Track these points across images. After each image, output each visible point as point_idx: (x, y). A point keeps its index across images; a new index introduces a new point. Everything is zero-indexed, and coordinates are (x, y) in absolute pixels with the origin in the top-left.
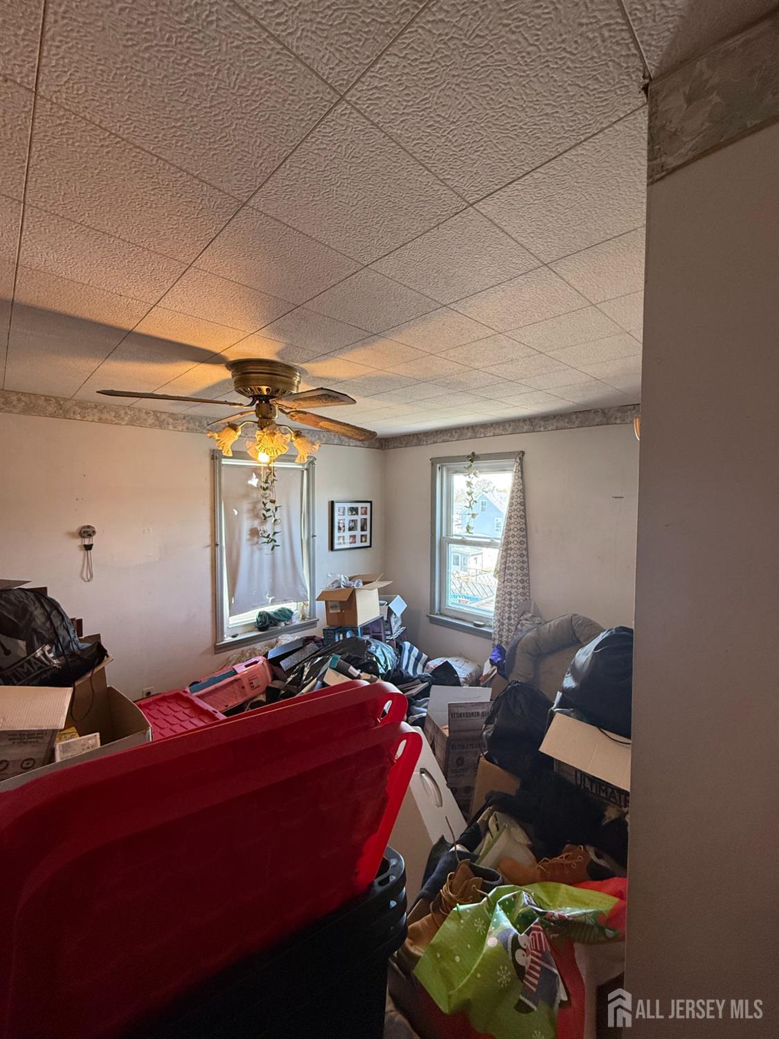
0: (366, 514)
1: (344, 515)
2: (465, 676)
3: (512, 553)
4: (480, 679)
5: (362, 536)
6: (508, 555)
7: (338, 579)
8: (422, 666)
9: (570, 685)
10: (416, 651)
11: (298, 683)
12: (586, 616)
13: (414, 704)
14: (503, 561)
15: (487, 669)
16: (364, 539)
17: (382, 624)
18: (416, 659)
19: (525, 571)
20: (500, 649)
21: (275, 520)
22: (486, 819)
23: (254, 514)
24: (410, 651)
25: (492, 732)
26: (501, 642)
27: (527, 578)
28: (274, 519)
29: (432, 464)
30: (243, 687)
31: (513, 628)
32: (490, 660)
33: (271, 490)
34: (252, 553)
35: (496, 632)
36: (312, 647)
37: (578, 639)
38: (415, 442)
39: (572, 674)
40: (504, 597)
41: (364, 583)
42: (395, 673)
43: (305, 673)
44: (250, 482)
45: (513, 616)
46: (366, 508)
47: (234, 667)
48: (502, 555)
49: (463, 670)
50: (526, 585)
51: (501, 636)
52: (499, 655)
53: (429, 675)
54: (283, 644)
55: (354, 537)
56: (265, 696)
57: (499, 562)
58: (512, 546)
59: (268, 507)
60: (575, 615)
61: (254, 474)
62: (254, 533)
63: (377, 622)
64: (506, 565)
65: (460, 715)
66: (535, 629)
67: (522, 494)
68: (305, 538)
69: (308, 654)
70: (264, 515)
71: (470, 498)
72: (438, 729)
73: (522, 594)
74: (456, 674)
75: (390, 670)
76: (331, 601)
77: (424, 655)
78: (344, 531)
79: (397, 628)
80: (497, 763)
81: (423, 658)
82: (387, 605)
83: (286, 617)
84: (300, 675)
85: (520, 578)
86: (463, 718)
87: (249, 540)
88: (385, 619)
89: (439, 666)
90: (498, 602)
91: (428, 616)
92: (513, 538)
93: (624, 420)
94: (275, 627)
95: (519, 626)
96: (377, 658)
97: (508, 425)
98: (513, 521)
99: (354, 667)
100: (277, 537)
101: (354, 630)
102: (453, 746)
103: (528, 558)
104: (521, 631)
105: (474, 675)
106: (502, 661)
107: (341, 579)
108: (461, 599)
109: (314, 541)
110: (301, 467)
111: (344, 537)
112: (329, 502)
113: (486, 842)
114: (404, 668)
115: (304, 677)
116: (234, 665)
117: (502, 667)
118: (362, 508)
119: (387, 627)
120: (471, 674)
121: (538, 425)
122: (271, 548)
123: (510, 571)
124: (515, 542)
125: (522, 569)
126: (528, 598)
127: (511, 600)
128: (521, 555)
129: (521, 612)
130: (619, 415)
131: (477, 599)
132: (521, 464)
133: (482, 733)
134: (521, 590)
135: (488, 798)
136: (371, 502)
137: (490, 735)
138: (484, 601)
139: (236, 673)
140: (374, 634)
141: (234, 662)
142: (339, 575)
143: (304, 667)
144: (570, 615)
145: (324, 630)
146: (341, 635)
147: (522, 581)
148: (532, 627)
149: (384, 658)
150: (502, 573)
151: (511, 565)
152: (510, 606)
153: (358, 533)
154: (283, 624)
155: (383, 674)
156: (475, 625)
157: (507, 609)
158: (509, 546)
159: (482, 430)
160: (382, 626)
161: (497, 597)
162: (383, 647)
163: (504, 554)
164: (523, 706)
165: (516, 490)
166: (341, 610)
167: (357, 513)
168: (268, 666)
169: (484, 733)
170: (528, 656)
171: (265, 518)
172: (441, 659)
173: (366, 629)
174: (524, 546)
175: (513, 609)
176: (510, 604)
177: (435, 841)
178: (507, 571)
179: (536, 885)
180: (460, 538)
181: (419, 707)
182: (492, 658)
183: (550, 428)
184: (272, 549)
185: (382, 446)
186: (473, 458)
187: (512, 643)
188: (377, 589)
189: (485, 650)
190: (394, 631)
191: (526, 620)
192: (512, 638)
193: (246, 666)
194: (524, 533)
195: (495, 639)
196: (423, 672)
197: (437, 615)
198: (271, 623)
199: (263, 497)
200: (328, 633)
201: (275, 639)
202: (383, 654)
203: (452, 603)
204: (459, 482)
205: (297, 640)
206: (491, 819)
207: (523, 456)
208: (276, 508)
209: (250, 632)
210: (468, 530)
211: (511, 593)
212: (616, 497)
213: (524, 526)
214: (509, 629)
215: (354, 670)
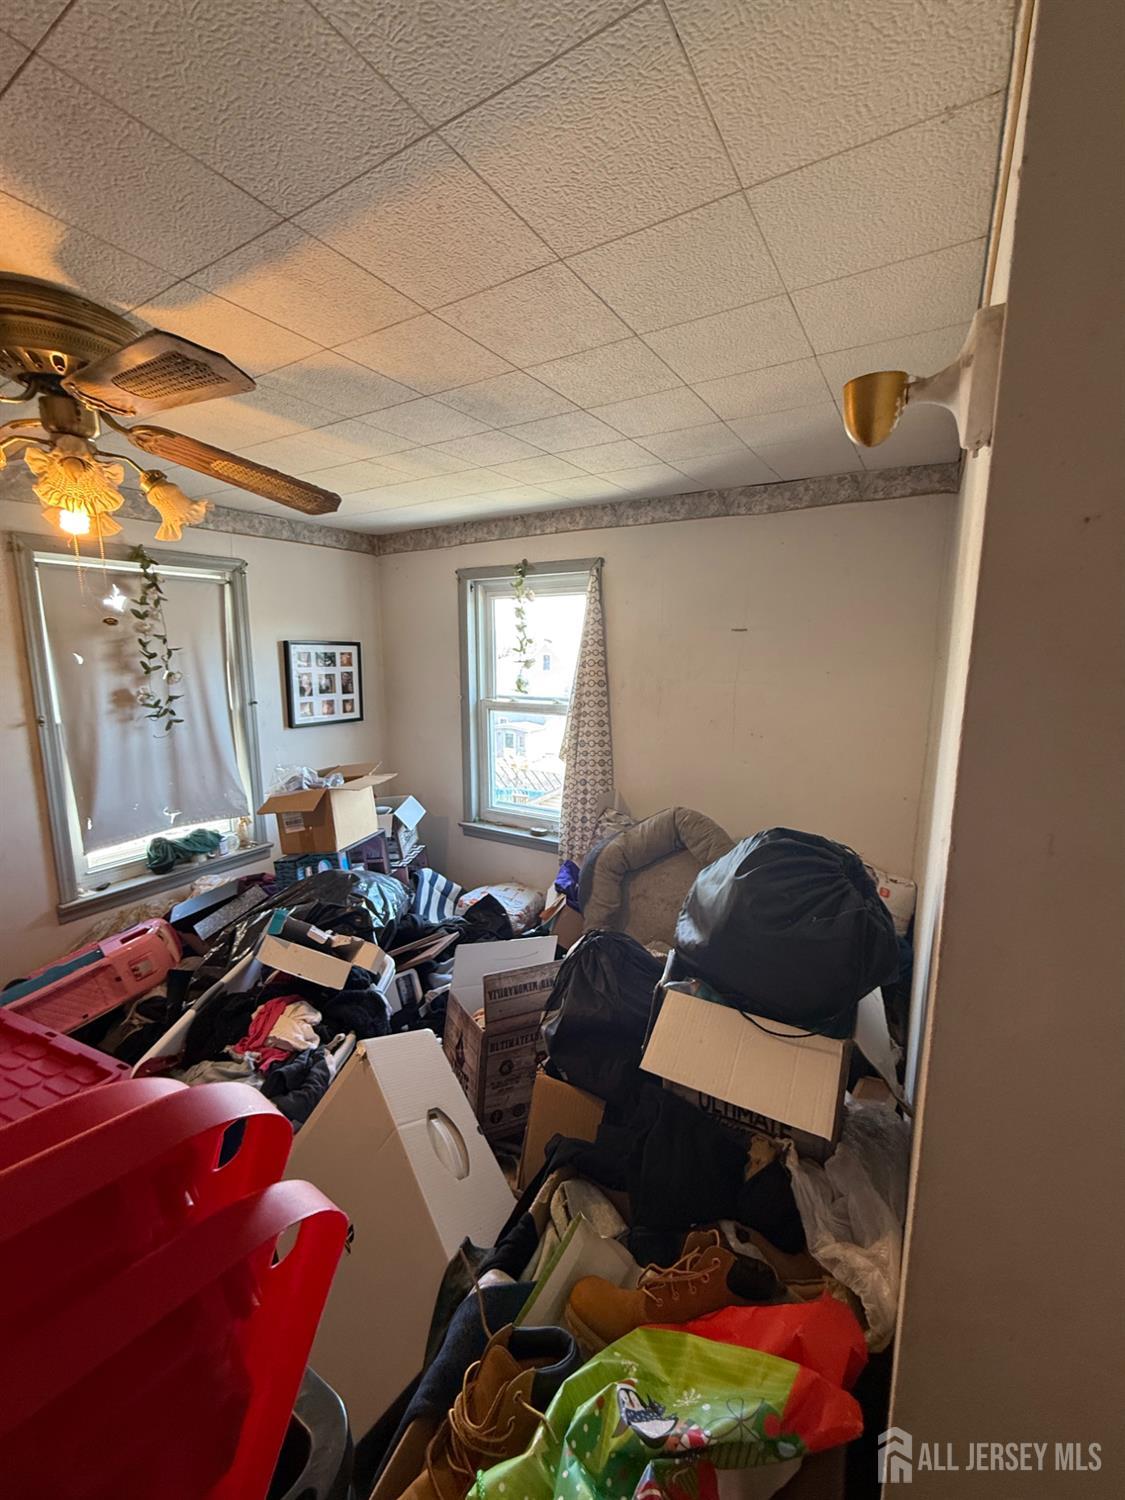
0: (350, 663)
1: (309, 666)
2: (518, 913)
3: (586, 719)
4: (541, 916)
5: (345, 702)
6: (581, 724)
7: (297, 774)
8: (452, 904)
9: (690, 939)
10: (442, 881)
11: (223, 962)
12: (694, 809)
13: (435, 971)
14: (574, 733)
15: (552, 899)
16: (348, 707)
17: (383, 843)
18: (442, 893)
19: (606, 747)
20: (571, 868)
21: (170, 675)
22: (545, 1201)
23: (119, 660)
24: (432, 882)
25: (557, 1025)
26: (572, 856)
27: (609, 757)
28: (167, 672)
29: (459, 580)
30: (118, 979)
31: (589, 834)
32: (557, 885)
33: (155, 618)
34: (124, 736)
35: (564, 843)
36: (255, 893)
37: (683, 844)
38: (429, 541)
39: (690, 916)
40: (576, 787)
41: (347, 780)
42: (404, 922)
43: (237, 943)
44: (106, 602)
45: (588, 816)
46: (350, 654)
47: (100, 944)
48: (572, 724)
49: (514, 903)
50: (607, 768)
51: (572, 847)
52: (568, 876)
53: (462, 919)
54: (203, 892)
55: (331, 703)
56: (165, 989)
57: (567, 735)
58: (586, 709)
59: (151, 649)
60: (680, 808)
61: (114, 586)
62: (122, 699)
63: (374, 842)
64: (577, 739)
65: (505, 992)
66: (622, 834)
67: (600, 628)
68: (236, 706)
69: (248, 907)
70: (144, 664)
71: (521, 636)
72: (468, 1018)
73: (602, 782)
74: (504, 911)
75: (392, 921)
76: (287, 813)
77: (455, 885)
78: (311, 694)
79: (409, 848)
80: (566, 1078)
81: (453, 890)
82: (392, 812)
83: (206, 845)
84: (227, 947)
85: (598, 759)
86: (510, 997)
87: (112, 712)
88: (389, 835)
89: (479, 902)
90: (566, 796)
91: (460, 825)
92: (588, 696)
93: (750, 509)
94: (188, 865)
95: (598, 831)
96: (370, 904)
97: (578, 515)
98: (587, 669)
99: (319, 927)
100: (176, 706)
101: (333, 859)
102: (492, 1045)
103: (610, 726)
104: (601, 838)
105: (532, 908)
106: (573, 885)
107: (302, 775)
108: (517, 795)
109: (254, 713)
110: (219, 577)
111: (311, 704)
112: (279, 643)
113: (547, 1247)
114: (421, 913)
115: (235, 950)
116: (99, 941)
117: (574, 896)
118: (342, 654)
119: (394, 847)
120: (527, 908)
121: (625, 517)
122: (166, 724)
123: (584, 749)
124: (591, 704)
125: (602, 744)
126: (610, 788)
127: (585, 792)
128: (601, 724)
129: (601, 810)
130: (744, 500)
131: (539, 794)
132: (599, 579)
133: (540, 1028)
134: (600, 777)
135: (550, 1152)
136: (358, 645)
137: (553, 1032)
138: (548, 796)
139: (102, 956)
140: (369, 861)
141: (103, 934)
142: (298, 768)
143: (235, 931)
144: (672, 810)
145: (275, 863)
146: (309, 870)
147: (602, 763)
148: (618, 831)
149: (382, 901)
150: (572, 752)
151: (585, 738)
152: (584, 801)
153: (338, 696)
154: (203, 858)
155: (380, 928)
156: (534, 833)
157: (579, 806)
158: (583, 710)
159: (538, 523)
160: (383, 847)
161: (565, 789)
162: (382, 882)
163: (575, 722)
164: (608, 976)
165: (592, 621)
166: (307, 827)
167: (333, 663)
168: (173, 935)
169: (544, 1028)
170: (612, 874)
171: (148, 670)
172: (482, 889)
173: (355, 855)
174: (604, 710)
175: (588, 806)
176: (584, 798)
177: (451, 1251)
178: (579, 749)
179: (637, 1331)
180: (507, 701)
181: (444, 973)
182: (559, 881)
183: (642, 521)
184: (168, 727)
185: (374, 548)
186: (525, 569)
187: (587, 858)
188: (371, 787)
189: (548, 869)
190: (404, 854)
191: (608, 820)
192: (589, 849)
193: (124, 941)
194: (604, 688)
195: (562, 853)
196: (454, 914)
197: (474, 822)
198: (178, 857)
199: (138, 631)
200: (283, 868)
201: (189, 885)
202: (383, 896)
203: (499, 803)
204: (503, 608)
205: (229, 883)
206: (554, 1198)
207: (602, 565)
208: (170, 653)
209: (136, 877)
210: (519, 687)
211: (586, 782)
212: (736, 630)
213: (604, 678)
214: (583, 836)
215: (319, 932)
